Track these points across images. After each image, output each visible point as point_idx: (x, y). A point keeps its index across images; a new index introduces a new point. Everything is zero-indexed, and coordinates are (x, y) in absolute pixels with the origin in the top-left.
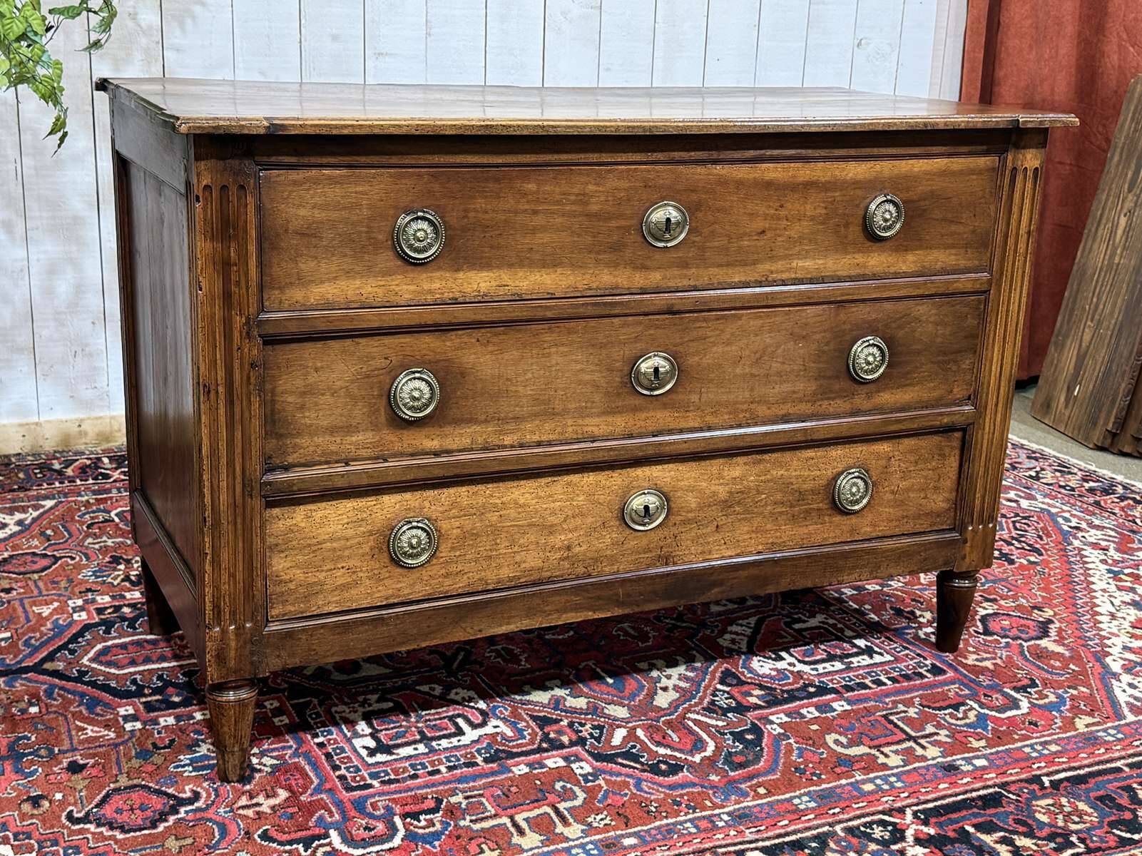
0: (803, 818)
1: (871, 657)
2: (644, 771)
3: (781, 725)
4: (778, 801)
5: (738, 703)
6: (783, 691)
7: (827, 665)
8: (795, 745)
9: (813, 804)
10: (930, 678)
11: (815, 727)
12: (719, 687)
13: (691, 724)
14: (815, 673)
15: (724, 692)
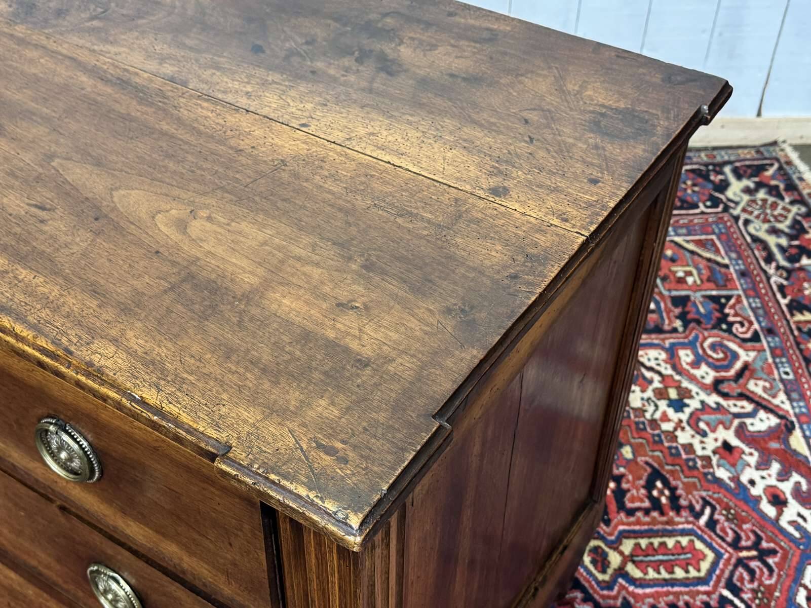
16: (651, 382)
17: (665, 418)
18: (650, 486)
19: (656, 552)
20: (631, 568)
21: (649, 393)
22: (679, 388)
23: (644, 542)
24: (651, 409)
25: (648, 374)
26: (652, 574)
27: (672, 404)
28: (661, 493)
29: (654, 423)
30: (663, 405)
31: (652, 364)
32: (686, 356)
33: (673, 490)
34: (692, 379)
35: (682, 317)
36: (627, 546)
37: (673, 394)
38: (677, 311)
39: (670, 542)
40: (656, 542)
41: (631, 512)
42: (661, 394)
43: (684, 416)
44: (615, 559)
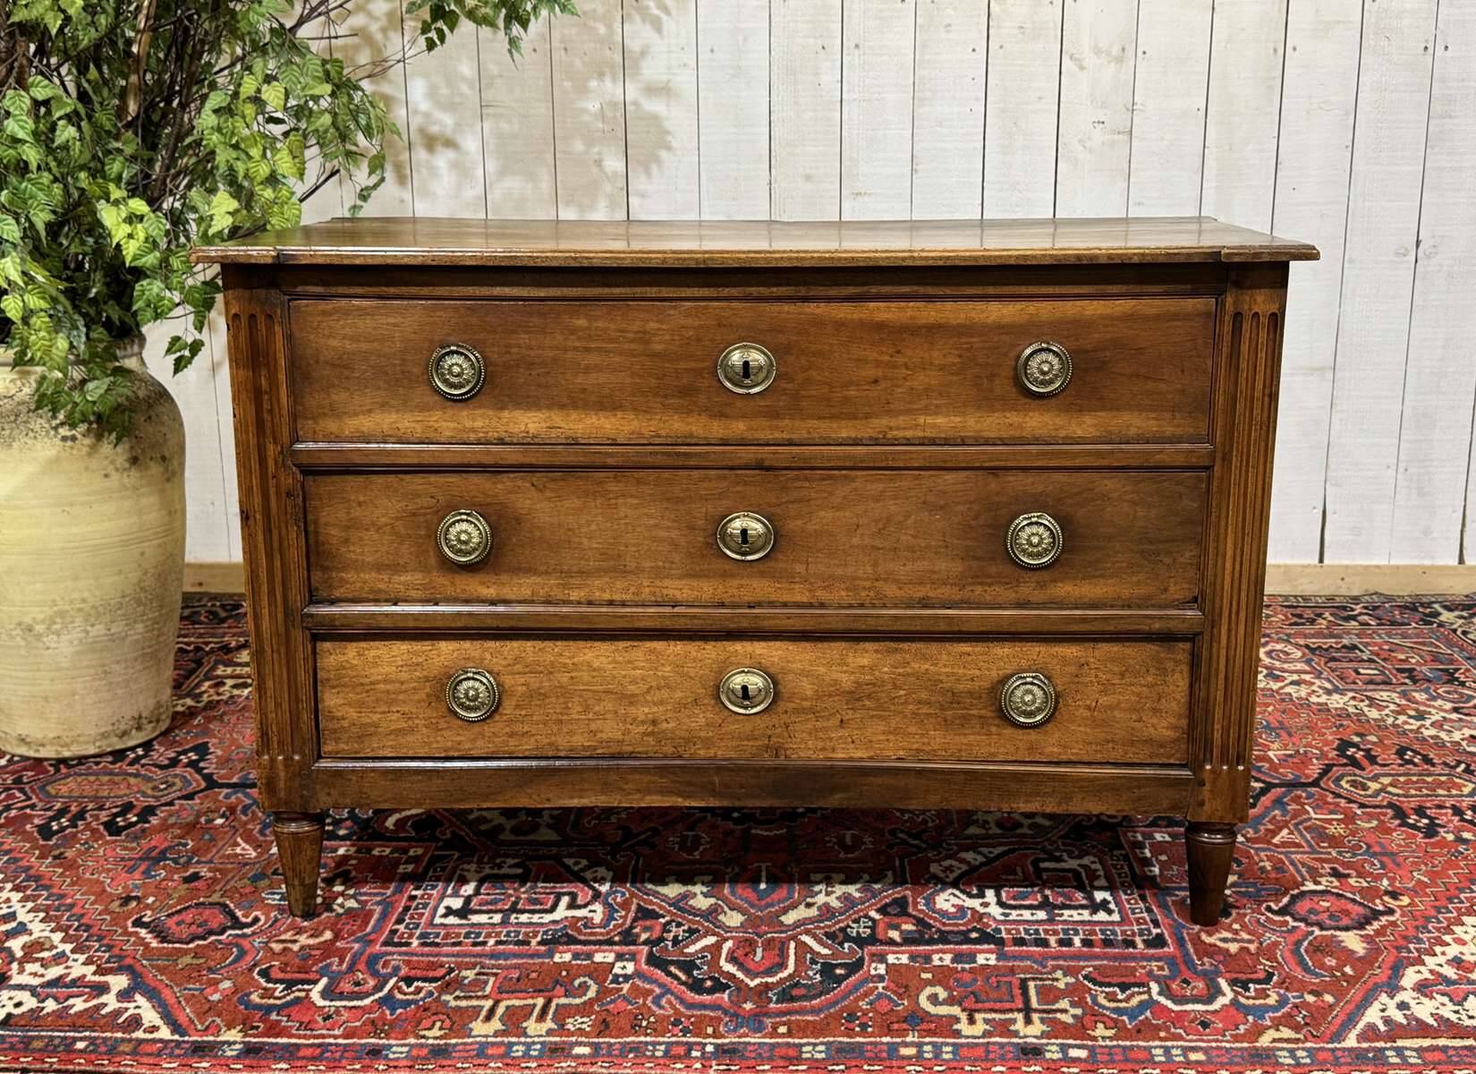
0: (791, 1068)
1: (1094, 913)
2: (683, 983)
3: (891, 966)
4: (788, 1044)
5: (873, 934)
6: (939, 930)
7: (1025, 913)
8: (881, 991)
9: (820, 1056)
10: (1140, 949)
11: (928, 976)
12: (873, 914)
13: (792, 945)
14: (1001, 918)
15: (871, 919)
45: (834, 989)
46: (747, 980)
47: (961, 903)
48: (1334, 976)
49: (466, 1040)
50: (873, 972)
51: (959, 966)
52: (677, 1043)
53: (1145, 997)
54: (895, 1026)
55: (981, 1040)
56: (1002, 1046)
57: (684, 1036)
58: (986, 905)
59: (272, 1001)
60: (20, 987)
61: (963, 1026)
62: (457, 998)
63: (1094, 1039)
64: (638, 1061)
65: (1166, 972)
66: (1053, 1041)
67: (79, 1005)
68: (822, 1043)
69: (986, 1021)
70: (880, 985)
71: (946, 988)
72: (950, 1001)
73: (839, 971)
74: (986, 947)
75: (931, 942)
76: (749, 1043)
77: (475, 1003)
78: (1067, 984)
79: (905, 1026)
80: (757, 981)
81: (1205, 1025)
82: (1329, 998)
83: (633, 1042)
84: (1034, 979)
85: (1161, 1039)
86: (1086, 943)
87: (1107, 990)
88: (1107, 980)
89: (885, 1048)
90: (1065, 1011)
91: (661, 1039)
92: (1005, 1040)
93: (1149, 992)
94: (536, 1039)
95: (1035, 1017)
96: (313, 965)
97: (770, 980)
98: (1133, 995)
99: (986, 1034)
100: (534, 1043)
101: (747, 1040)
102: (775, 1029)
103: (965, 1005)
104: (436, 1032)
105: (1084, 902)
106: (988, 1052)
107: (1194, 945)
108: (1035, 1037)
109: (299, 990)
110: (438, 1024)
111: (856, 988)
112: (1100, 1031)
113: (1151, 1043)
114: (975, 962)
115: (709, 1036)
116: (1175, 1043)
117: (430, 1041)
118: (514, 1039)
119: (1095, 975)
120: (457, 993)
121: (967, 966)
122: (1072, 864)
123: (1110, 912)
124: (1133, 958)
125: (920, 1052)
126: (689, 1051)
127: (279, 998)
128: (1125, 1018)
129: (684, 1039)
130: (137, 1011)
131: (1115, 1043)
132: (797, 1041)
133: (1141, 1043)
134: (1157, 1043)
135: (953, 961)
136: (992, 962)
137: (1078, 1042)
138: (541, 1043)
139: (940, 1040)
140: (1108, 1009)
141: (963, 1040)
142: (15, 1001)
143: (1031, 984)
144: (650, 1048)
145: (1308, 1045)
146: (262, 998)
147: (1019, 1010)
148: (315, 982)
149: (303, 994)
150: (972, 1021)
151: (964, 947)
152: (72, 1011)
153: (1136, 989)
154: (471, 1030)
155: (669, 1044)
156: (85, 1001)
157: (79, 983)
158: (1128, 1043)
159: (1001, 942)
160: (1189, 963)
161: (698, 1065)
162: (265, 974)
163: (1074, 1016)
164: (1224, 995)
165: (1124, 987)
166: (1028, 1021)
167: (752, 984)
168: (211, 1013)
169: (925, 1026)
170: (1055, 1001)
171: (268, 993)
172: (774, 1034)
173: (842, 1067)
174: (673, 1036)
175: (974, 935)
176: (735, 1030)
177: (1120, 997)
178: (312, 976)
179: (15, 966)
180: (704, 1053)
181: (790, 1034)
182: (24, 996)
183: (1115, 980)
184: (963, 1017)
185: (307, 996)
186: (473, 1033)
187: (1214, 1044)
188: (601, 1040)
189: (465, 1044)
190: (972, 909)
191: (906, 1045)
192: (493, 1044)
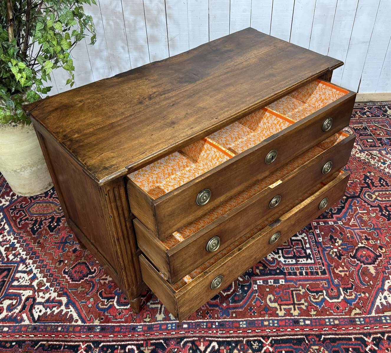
0: (238, 332)
1: (307, 260)
3: (258, 286)
4: (236, 321)
5: (253, 271)
6: (269, 269)
7: (290, 260)
8: (257, 297)
9: (245, 326)
10: (320, 275)
11: (268, 290)
14: (284, 263)
16: (376, 158)
17: (381, 166)
18: (380, 181)
19: (384, 195)
20: (378, 198)
21: (376, 161)
22: (383, 159)
23: (381, 193)
24: (377, 164)
25: (375, 157)
26: (384, 199)
27: (382, 163)
28: (383, 182)
29: (378, 167)
30: (380, 163)
31: (375, 154)
32: (384, 152)
33: (386, 182)
34: (386, 157)
35: (381, 143)
36: (377, 194)
37: (382, 161)
38: (379, 142)
39: (388, 193)
40: (384, 193)
41: (376, 187)
42: (379, 161)
43: (386, 166)
44: (374, 196)
45: (245, 296)
46: (223, 293)
47: (273, 257)
48: (368, 285)
49: (156, 323)
50: (254, 289)
51: (276, 285)
52: (209, 322)
53: (322, 297)
54: (262, 313)
55: (284, 318)
56: (289, 319)
57: (210, 319)
58: (279, 257)
59: (105, 307)
60: (40, 303)
61: (278, 312)
62: (151, 304)
63: (311, 316)
64: (200, 330)
65: (327, 286)
66: (301, 317)
67: (56, 310)
68: (245, 321)
69: (285, 309)
70: (257, 294)
71: (273, 295)
72: (275, 301)
73: (246, 289)
74: (281, 276)
75: (267, 274)
76: (226, 321)
77: (156, 306)
78: (303, 292)
79: (264, 312)
80: (226, 294)
81: (338, 308)
82: (367, 295)
83: (198, 322)
84: (295, 290)
85: (328, 315)
86: (307, 273)
87: (313, 294)
88: (313, 290)
89: (260, 322)
90: (303, 304)
91: (204, 320)
92: (289, 318)
93: (323, 295)
94: (173, 322)
95: (296, 306)
96: (113, 290)
97: (229, 293)
98: (319, 296)
99: (285, 315)
100: (173, 323)
101: (226, 320)
102: (232, 315)
103: (278, 302)
104: (148, 320)
105: (304, 255)
106: (286, 323)
107: (333, 273)
108: (297, 316)
109: (111, 301)
110: (148, 315)
111: (251, 295)
112: (313, 313)
113: (325, 317)
114: (279, 283)
115: (216, 318)
116: (331, 317)
117: (147, 323)
118: (168, 322)
119: (310, 288)
120: (151, 302)
121: (277, 285)
122: (299, 237)
123: (311, 259)
124: (318, 279)
125: (269, 323)
126: (212, 325)
127: (106, 305)
128: (318, 306)
129: (210, 320)
130: (71, 313)
131: (316, 317)
132: (238, 320)
133: (323, 317)
134: (327, 317)
135: (274, 283)
136: (284, 283)
137: (307, 318)
138: (175, 323)
139: (274, 318)
140: (314, 302)
141: (279, 318)
142: (39, 310)
143: (294, 292)
144: (202, 324)
145: (363, 316)
146: (102, 306)
147: (292, 304)
148: (114, 298)
149: (112, 303)
150: (281, 310)
151: (276, 276)
152: (55, 314)
153: (320, 294)
154: (157, 318)
155: (207, 322)
156: (57, 309)
157: (54, 301)
158: (320, 317)
159: (284, 274)
160: (332, 281)
161: (215, 332)
162: (101, 294)
163: (306, 306)
164: (342, 295)
165: (317, 292)
166: (295, 310)
167: (225, 295)
168: (90, 313)
169: (269, 312)
170: (300, 300)
171: (103, 304)
172: (232, 317)
173: (250, 331)
174: (208, 319)
175: (278, 271)
176: (222, 316)
177: (316, 297)
178: (113, 295)
179: (36, 293)
180: (216, 326)
181: (236, 317)
182: (41, 307)
183: (314, 290)
184: (278, 307)
185: (113, 304)
186: (158, 319)
187: (341, 317)
188: (190, 321)
189: (156, 324)
190: (276, 259)
191: (265, 320)
192: (163, 324)
